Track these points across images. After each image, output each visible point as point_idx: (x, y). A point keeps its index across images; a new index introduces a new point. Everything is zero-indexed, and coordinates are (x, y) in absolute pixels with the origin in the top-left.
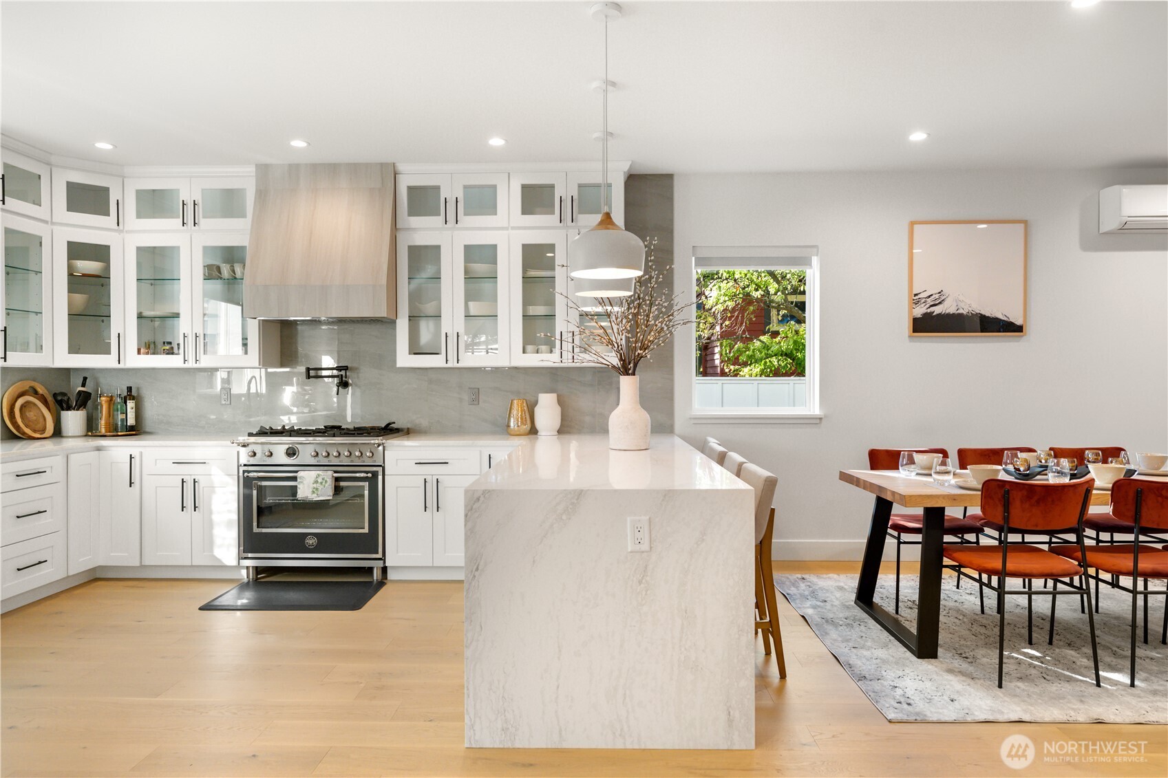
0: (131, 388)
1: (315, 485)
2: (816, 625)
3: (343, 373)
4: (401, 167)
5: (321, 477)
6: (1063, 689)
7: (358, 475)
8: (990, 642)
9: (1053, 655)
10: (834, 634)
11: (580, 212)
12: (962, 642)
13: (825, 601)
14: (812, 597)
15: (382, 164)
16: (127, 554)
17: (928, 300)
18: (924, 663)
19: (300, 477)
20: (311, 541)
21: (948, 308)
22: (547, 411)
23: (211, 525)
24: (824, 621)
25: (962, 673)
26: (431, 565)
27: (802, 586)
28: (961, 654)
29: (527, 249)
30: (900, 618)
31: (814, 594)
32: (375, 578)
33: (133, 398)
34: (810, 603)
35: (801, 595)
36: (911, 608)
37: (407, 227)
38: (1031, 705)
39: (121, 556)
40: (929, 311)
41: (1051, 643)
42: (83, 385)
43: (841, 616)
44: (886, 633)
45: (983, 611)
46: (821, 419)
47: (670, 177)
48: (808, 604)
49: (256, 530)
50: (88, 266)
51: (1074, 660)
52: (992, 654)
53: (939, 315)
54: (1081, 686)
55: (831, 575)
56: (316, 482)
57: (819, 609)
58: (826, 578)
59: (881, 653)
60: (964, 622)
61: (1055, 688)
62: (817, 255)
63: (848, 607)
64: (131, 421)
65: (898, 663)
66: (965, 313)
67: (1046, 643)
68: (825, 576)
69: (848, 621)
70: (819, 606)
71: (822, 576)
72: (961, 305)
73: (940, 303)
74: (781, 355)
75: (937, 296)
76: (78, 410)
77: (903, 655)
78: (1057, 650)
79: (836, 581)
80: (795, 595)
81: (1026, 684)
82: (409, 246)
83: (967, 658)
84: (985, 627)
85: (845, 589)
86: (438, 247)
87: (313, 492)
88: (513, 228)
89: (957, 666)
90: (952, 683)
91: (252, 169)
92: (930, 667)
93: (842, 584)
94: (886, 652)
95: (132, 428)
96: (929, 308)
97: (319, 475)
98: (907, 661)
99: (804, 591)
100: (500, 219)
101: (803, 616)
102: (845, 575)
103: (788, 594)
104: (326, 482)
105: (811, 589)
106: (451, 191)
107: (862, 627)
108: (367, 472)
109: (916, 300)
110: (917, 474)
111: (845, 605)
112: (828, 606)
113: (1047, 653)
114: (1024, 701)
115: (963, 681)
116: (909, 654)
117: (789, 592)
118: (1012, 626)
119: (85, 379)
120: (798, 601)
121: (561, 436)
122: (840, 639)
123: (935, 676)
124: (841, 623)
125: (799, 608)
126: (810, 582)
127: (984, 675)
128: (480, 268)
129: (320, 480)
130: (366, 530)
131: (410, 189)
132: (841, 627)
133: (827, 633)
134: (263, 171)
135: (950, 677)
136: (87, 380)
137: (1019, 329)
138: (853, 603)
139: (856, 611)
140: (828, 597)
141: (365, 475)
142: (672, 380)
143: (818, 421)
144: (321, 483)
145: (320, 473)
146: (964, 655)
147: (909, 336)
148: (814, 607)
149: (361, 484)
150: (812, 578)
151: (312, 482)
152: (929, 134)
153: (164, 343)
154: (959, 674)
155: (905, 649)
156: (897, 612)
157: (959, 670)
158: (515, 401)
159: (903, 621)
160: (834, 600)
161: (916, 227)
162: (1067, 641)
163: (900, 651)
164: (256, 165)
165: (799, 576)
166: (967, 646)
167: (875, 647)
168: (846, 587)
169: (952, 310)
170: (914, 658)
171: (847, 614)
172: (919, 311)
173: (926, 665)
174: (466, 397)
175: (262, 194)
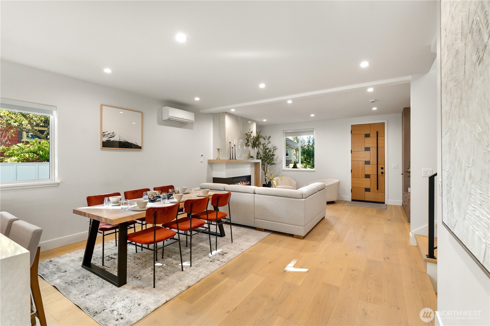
2: (63, 289)
6: (174, 278)
8: (144, 266)
9: (165, 263)
10: (74, 291)
12: (134, 270)
13: (66, 271)
14: (58, 271)
17: (108, 135)
18: (122, 289)
21: (116, 139)
24: (67, 284)
25: (139, 287)
27: (51, 266)
28: (135, 277)
30: (105, 268)
31: (59, 269)
34: (57, 276)
35: (51, 272)
36: (108, 260)
38: (167, 291)
40: (109, 139)
41: (163, 258)
43: (76, 278)
44: (101, 279)
45: (137, 252)
48: (56, 276)
51: (172, 262)
52: (146, 271)
53: (113, 141)
54: (178, 273)
55: (66, 254)
57: (63, 278)
58: (63, 257)
59: (101, 292)
60: (131, 260)
61: (171, 278)
62: (56, 110)
63: (79, 271)
65: (111, 294)
66: (122, 141)
67: (161, 259)
68: (63, 256)
69: (80, 279)
70: (63, 276)
71: (61, 256)
72: (121, 138)
73: (113, 137)
74: (31, 153)
75: (112, 134)
77: (112, 289)
78: (166, 260)
79: (70, 257)
80: (47, 274)
81: (162, 281)
83: (138, 278)
84: (140, 259)
85: (75, 260)
89: (136, 284)
90: (136, 295)
92: (125, 290)
93: (73, 258)
94: (103, 290)
96: (109, 138)
98: (114, 292)
99: (52, 269)
101: (54, 286)
102: (73, 252)
103: (43, 275)
105: (56, 266)
107: (88, 280)
109: (103, 135)
110: (112, 206)
111: (77, 270)
112: (68, 274)
113: (163, 263)
114: (164, 290)
115: (140, 291)
116: (114, 287)
117: (43, 273)
118: (148, 255)
120: (49, 277)
122: (78, 293)
123: (128, 295)
124: (77, 282)
125: (51, 281)
126: (55, 262)
127: (147, 284)
132: (78, 285)
133: (70, 292)
135: (135, 292)
137: (140, 148)
138: (81, 267)
139: (83, 271)
140: (67, 268)
143: (57, 185)
146: (136, 277)
147: (101, 149)
148: (60, 278)
150: (56, 259)
152: (112, 71)
154: (137, 288)
155: (112, 285)
156: (103, 265)
157: (137, 286)
159: (107, 269)
160: (71, 269)
161: (103, 107)
162: (167, 255)
163: (110, 287)
165: (48, 260)
166: (136, 272)
167: (97, 290)
168: (75, 259)
169: (118, 140)
170: (117, 288)
171: (79, 275)
172: (105, 139)
173: (124, 290)
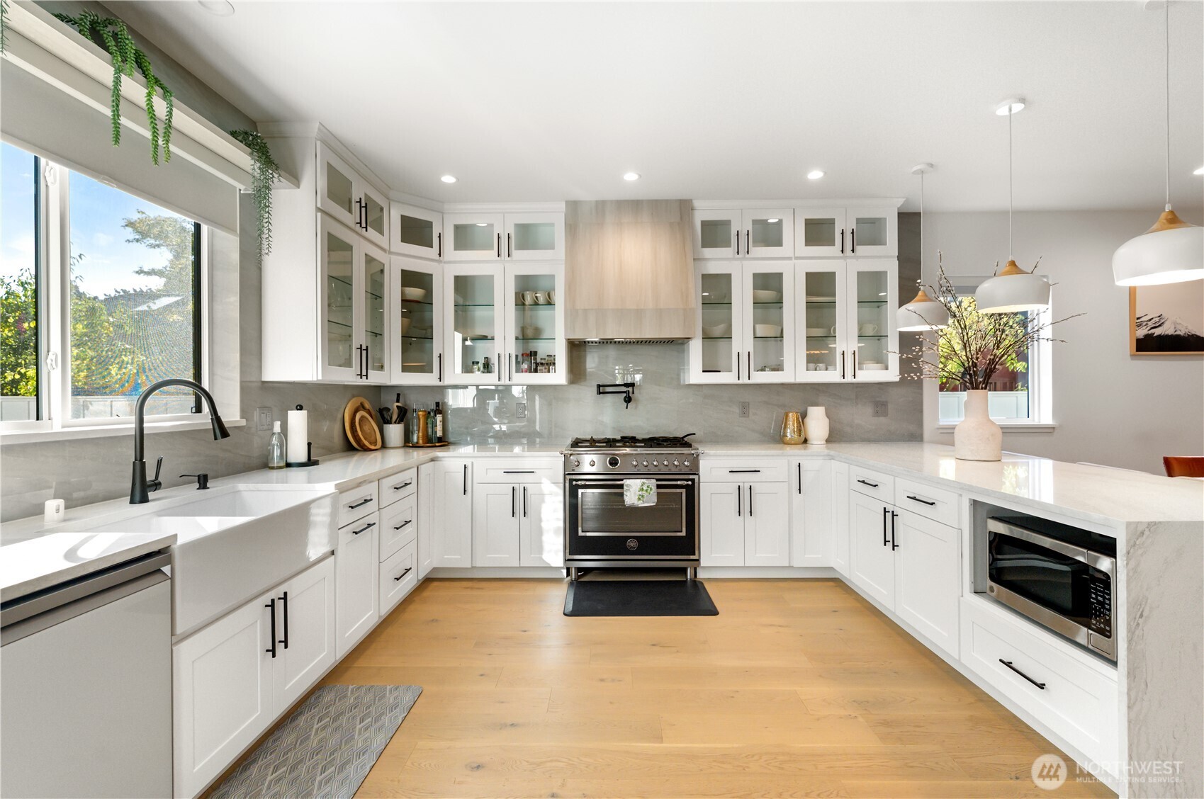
0: (439, 403)
1: (640, 493)
3: (630, 389)
4: (697, 204)
5: (646, 485)
7: (679, 483)
11: (858, 245)
15: (681, 200)
16: (459, 557)
17: (1149, 323)
19: (627, 485)
20: (632, 544)
21: (1167, 330)
22: (817, 421)
23: (540, 532)
26: (741, 564)
29: (810, 277)
32: (689, 577)
33: (440, 413)
37: (700, 257)
39: (455, 559)
40: (1150, 333)
42: (398, 401)
46: (1054, 428)
47: (919, 214)
49: (581, 534)
50: (414, 293)
53: (1160, 336)
56: (642, 490)
64: (439, 434)
66: (1182, 334)
72: (1179, 327)
73: (1160, 326)
75: (1157, 319)
76: (398, 423)
82: (702, 275)
86: (729, 276)
87: (639, 499)
88: (797, 258)
91: (563, 205)
95: (440, 440)
96: (1150, 330)
97: (644, 483)
100: (786, 249)
104: (651, 489)
106: (742, 224)
108: (687, 480)
109: (1138, 323)
119: (398, 395)
121: (830, 445)
128: (766, 295)
129: (645, 488)
130: (683, 534)
131: (703, 222)
134: (574, 207)
136: (401, 396)
141: (686, 483)
142: (922, 394)
143: (1052, 430)
144: (647, 490)
145: (645, 480)
147: (1132, 355)
149: (678, 490)
151: (638, 490)
153: (473, 363)
158: (790, 415)
164: (567, 202)
169: (1170, 332)
172: (1142, 333)
174: (737, 410)
175: (572, 228)
